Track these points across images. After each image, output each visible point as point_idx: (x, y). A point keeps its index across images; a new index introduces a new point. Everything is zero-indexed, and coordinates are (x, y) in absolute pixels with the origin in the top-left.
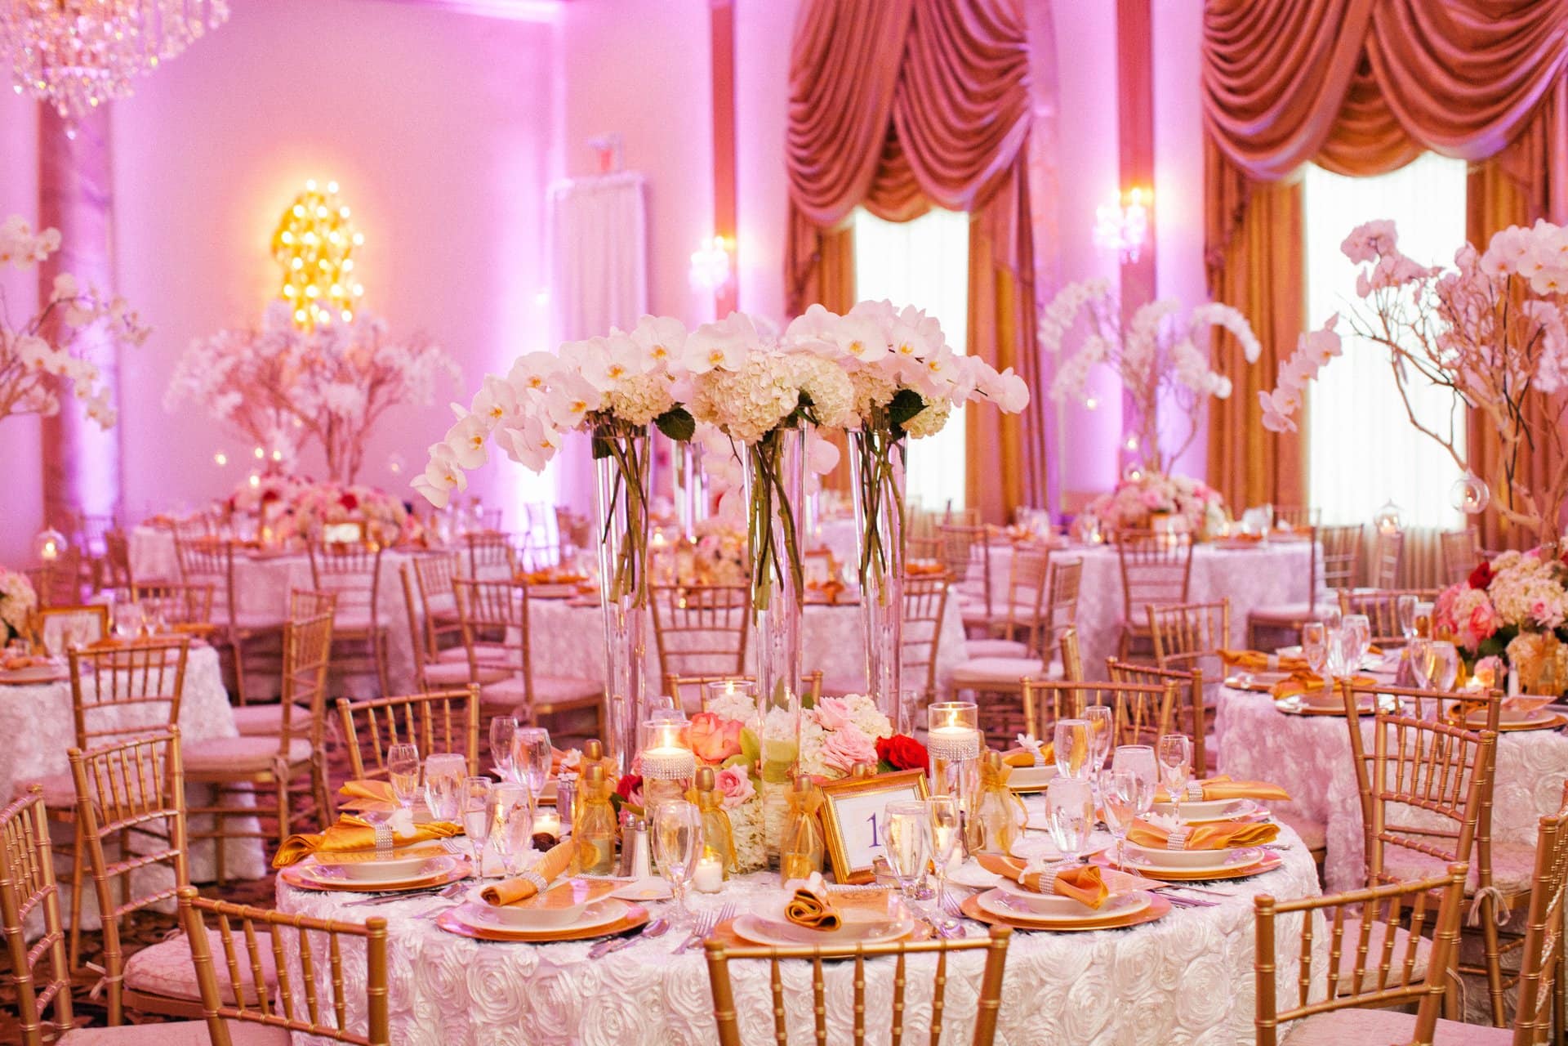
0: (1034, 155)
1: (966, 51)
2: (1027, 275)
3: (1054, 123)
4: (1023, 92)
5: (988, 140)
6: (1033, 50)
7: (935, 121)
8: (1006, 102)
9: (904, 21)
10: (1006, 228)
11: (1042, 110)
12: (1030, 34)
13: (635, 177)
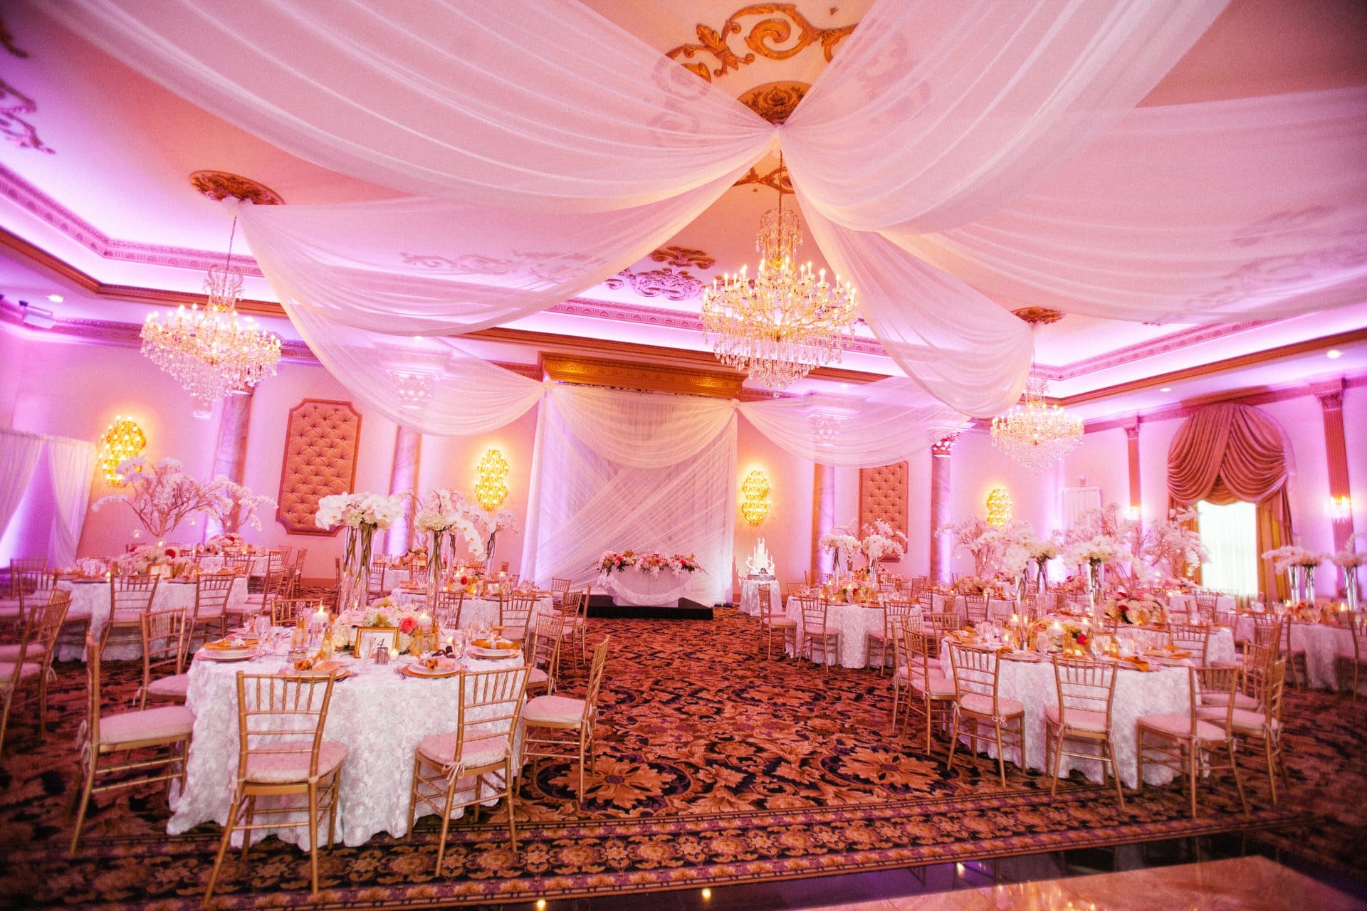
0: (1290, 486)
1: (1255, 455)
2: (1288, 524)
3: (1295, 478)
4: (1283, 468)
5: (1268, 483)
6: (1287, 455)
7: (1240, 475)
8: (1274, 471)
9: (1224, 445)
10: (1278, 510)
11: (1291, 474)
12: (1285, 450)
13: (1098, 488)
